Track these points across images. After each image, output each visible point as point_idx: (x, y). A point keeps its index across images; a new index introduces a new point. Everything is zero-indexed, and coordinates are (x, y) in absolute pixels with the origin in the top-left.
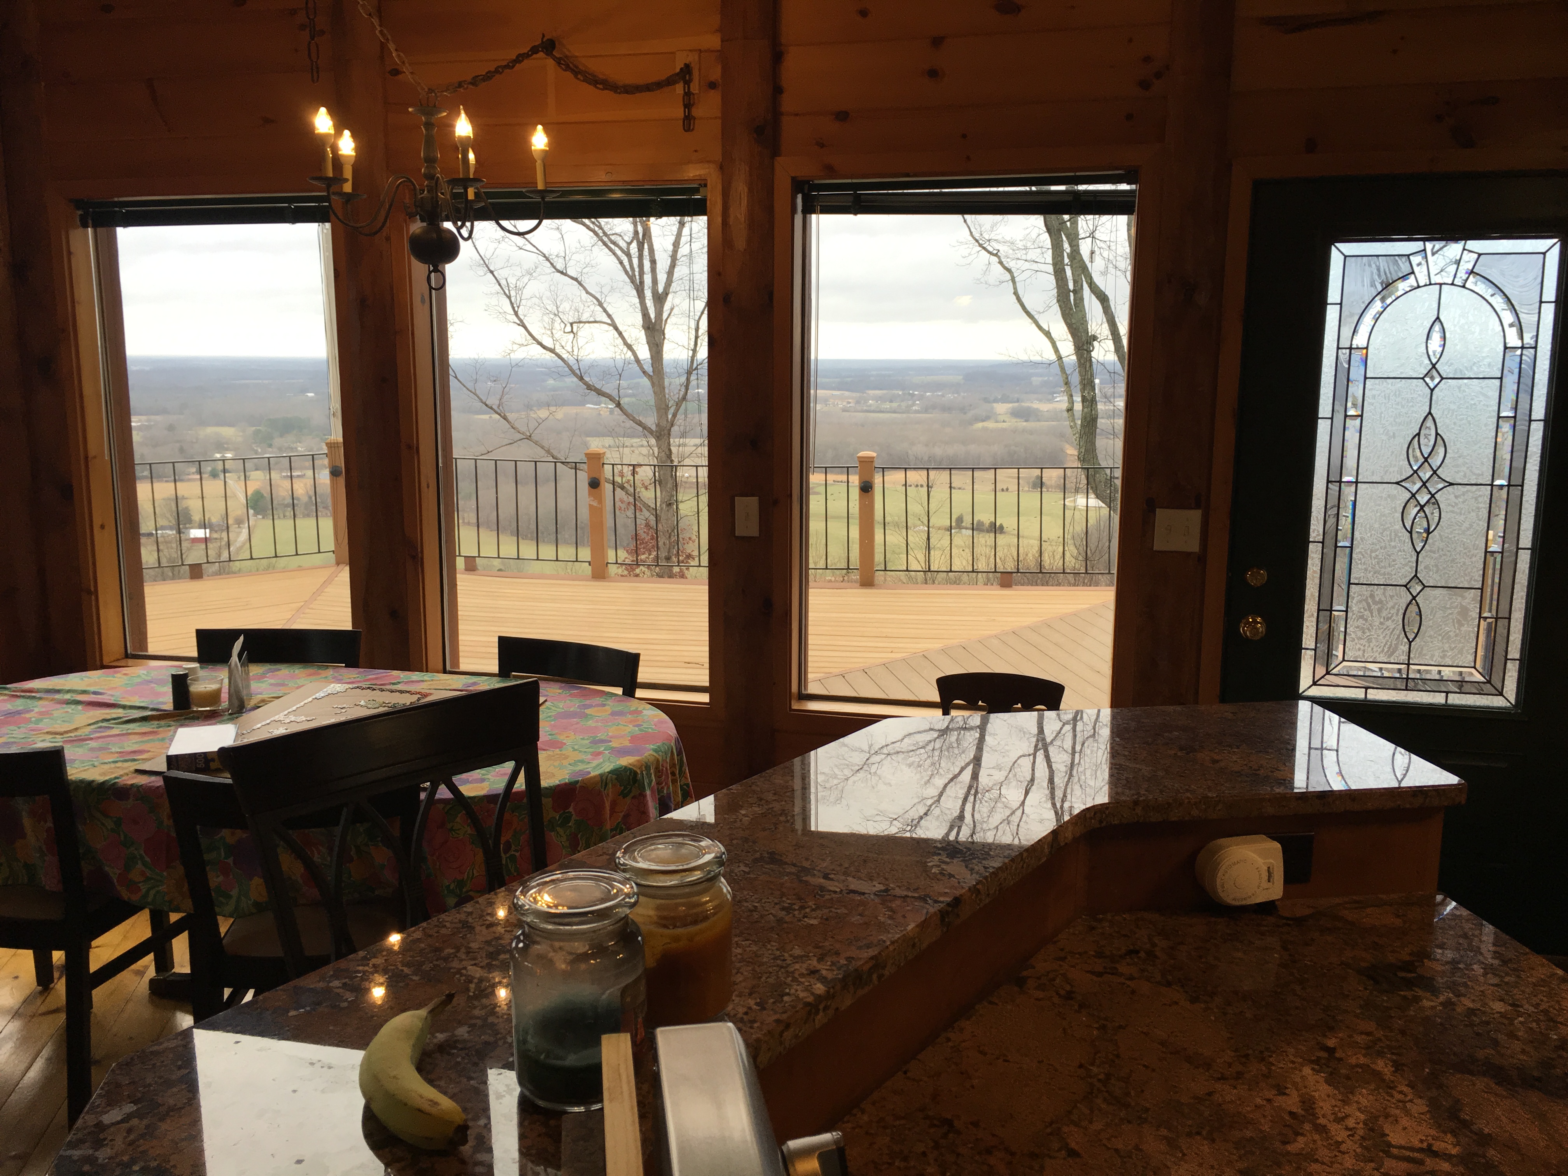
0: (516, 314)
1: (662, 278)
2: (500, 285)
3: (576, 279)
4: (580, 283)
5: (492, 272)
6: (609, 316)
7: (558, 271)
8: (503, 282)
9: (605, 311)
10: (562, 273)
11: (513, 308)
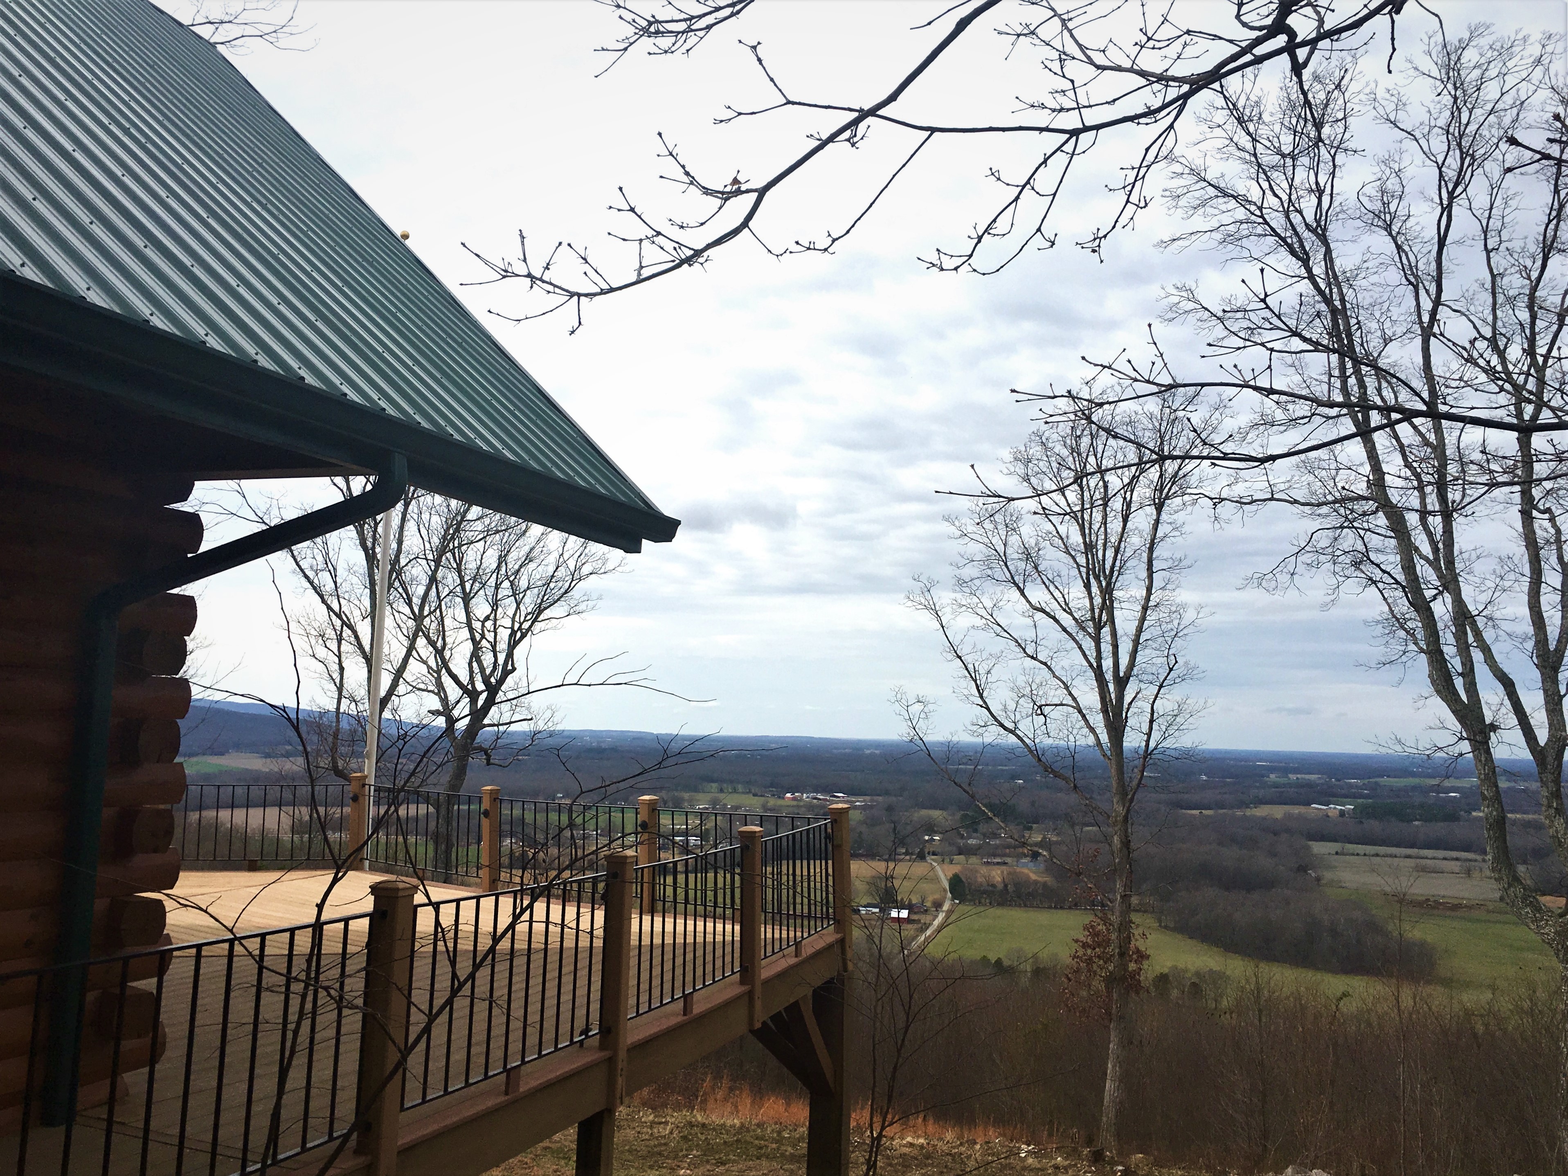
0: (981, 696)
2: (967, 669)
3: (1045, 664)
4: (1049, 668)
5: (960, 657)
6: (1074, 699)
7: (1029, 656)
8: (970, 667)
9: (1070, 694)
10: (1032, 657)
11: (979, 691)
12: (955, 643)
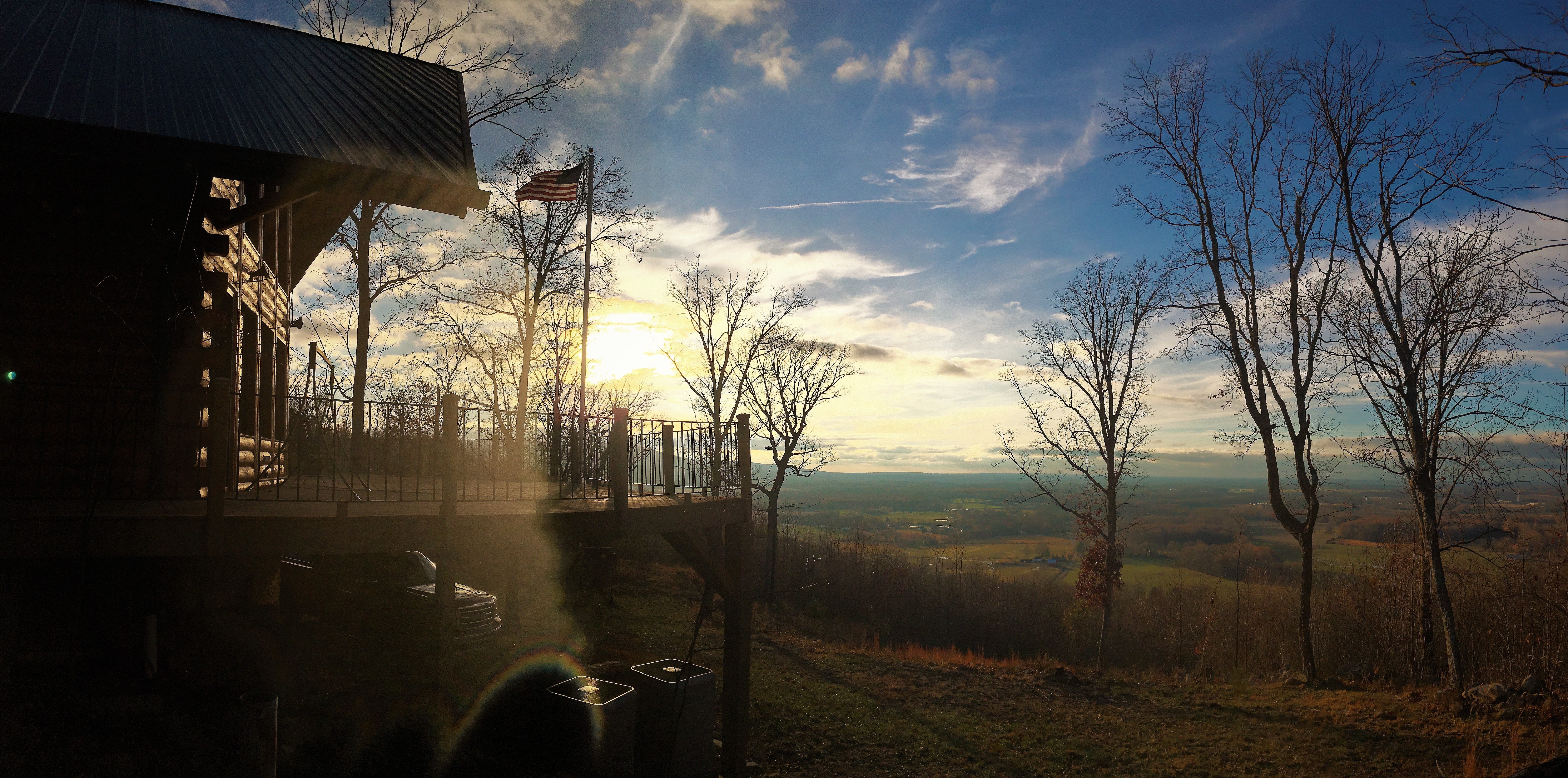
0: (1040, 427)
1: (1115, 406)
3: (1075, 409)
4: (1078, 412)
5: (1028, 406)
6: (1090, 428)
7: (1067, 405)
8: (1034, 412)
9: (1088, 425)
10: (1069, 406)
11: (1039, 424)
12: (1026, 398)
